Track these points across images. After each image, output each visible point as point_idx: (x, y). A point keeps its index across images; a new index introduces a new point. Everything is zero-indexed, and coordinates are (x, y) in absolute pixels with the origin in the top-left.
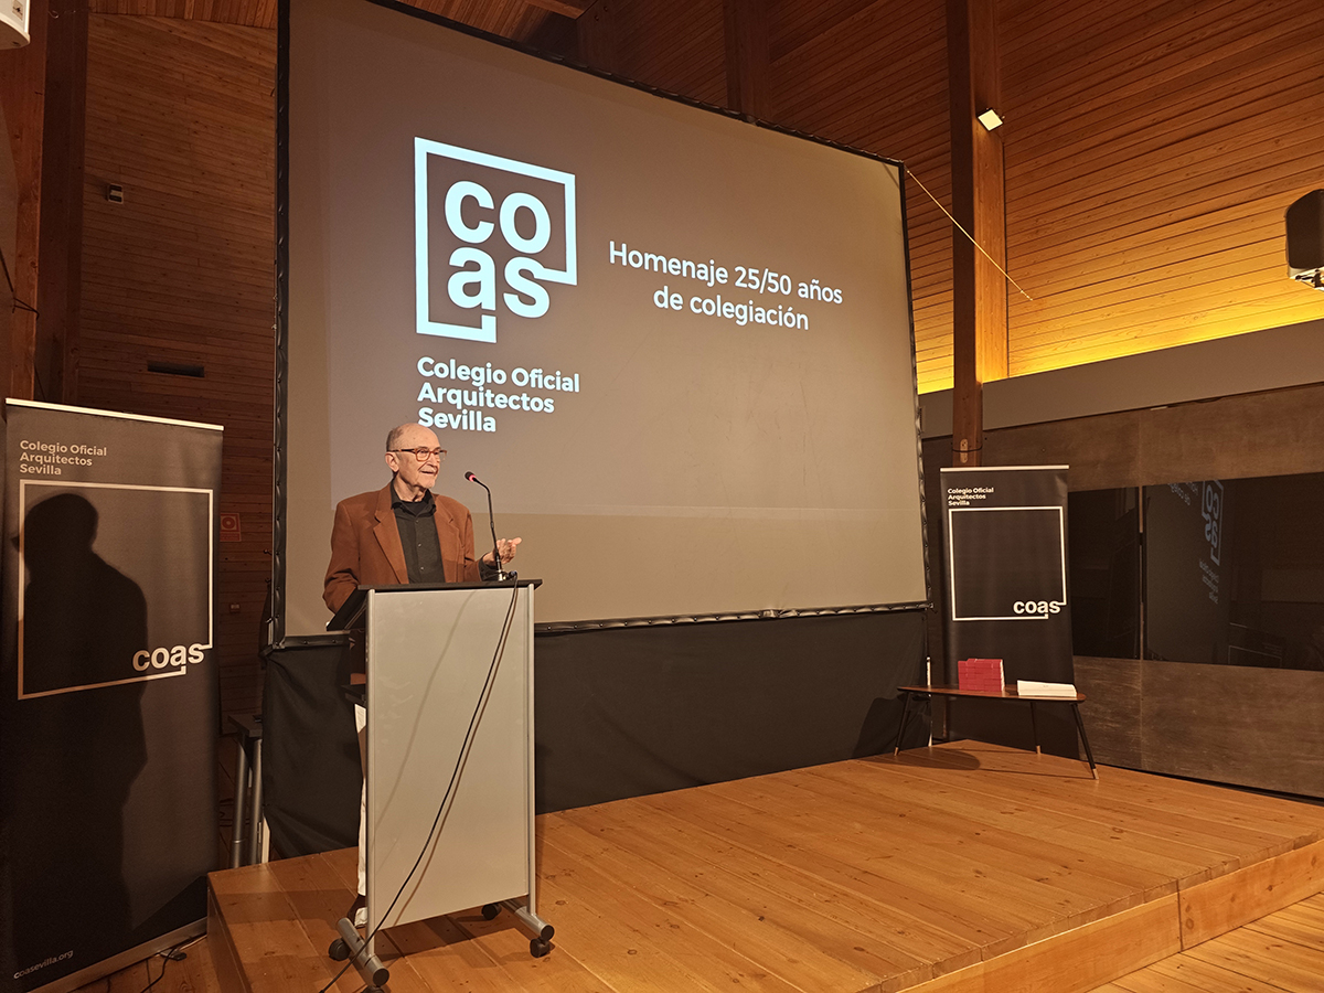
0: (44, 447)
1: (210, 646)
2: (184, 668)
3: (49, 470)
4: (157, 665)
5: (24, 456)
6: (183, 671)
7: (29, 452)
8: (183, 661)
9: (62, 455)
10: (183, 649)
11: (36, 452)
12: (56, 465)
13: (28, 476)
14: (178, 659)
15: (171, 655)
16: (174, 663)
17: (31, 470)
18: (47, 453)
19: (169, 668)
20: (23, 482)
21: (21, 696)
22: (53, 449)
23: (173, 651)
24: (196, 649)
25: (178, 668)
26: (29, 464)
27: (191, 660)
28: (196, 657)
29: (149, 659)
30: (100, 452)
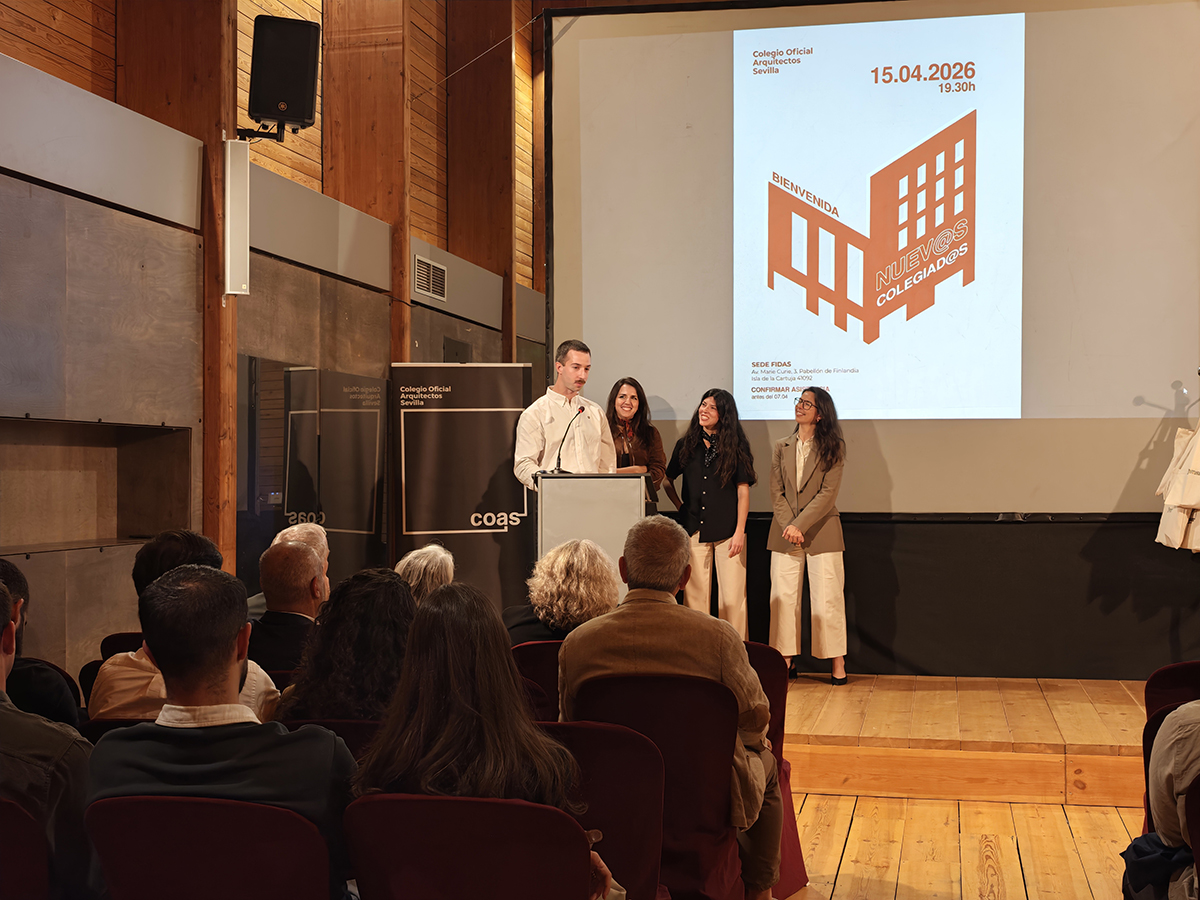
0: (413, 390)
1: (525, 514)
2: (506, 528)
3: (416, 403)
4: (487, 523)
5: (403, 396)
6: (506, 529)
7: (406, 393)
8: (506, 523)
9: (423, 393)
10: (505, 515)
11: (409, 393)
12: (421, 400)
13: (405, 407)
14: (502, 521)
15: (497, 518)
16: (499, 523)
17: (407, 403)
18: (415, 393)
19: (496, 526)
20: (403, 411)
21: (405, 533)
22: (419, 390)
23: (499, 515)
24: (514, 516)
25: (502, 527)
26: (406, 400)
27: (511, 522)
28: (514, 521)
29: (482, 519)
30: (447, 390)
